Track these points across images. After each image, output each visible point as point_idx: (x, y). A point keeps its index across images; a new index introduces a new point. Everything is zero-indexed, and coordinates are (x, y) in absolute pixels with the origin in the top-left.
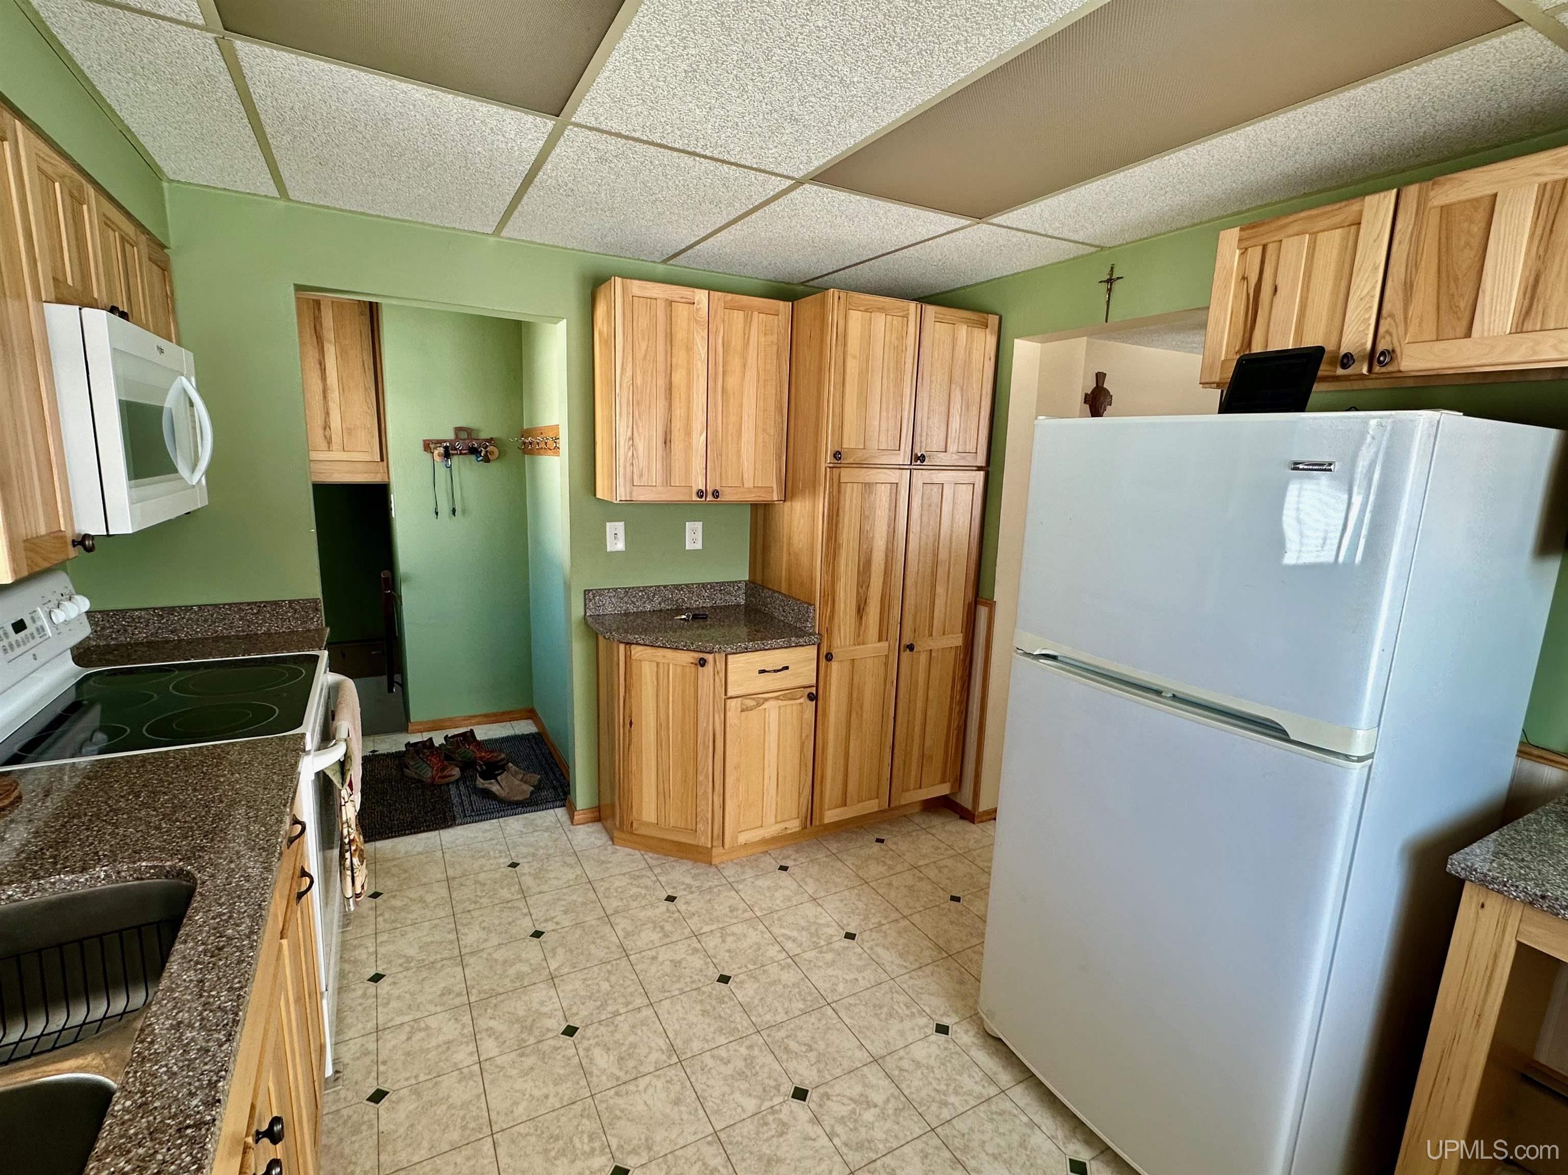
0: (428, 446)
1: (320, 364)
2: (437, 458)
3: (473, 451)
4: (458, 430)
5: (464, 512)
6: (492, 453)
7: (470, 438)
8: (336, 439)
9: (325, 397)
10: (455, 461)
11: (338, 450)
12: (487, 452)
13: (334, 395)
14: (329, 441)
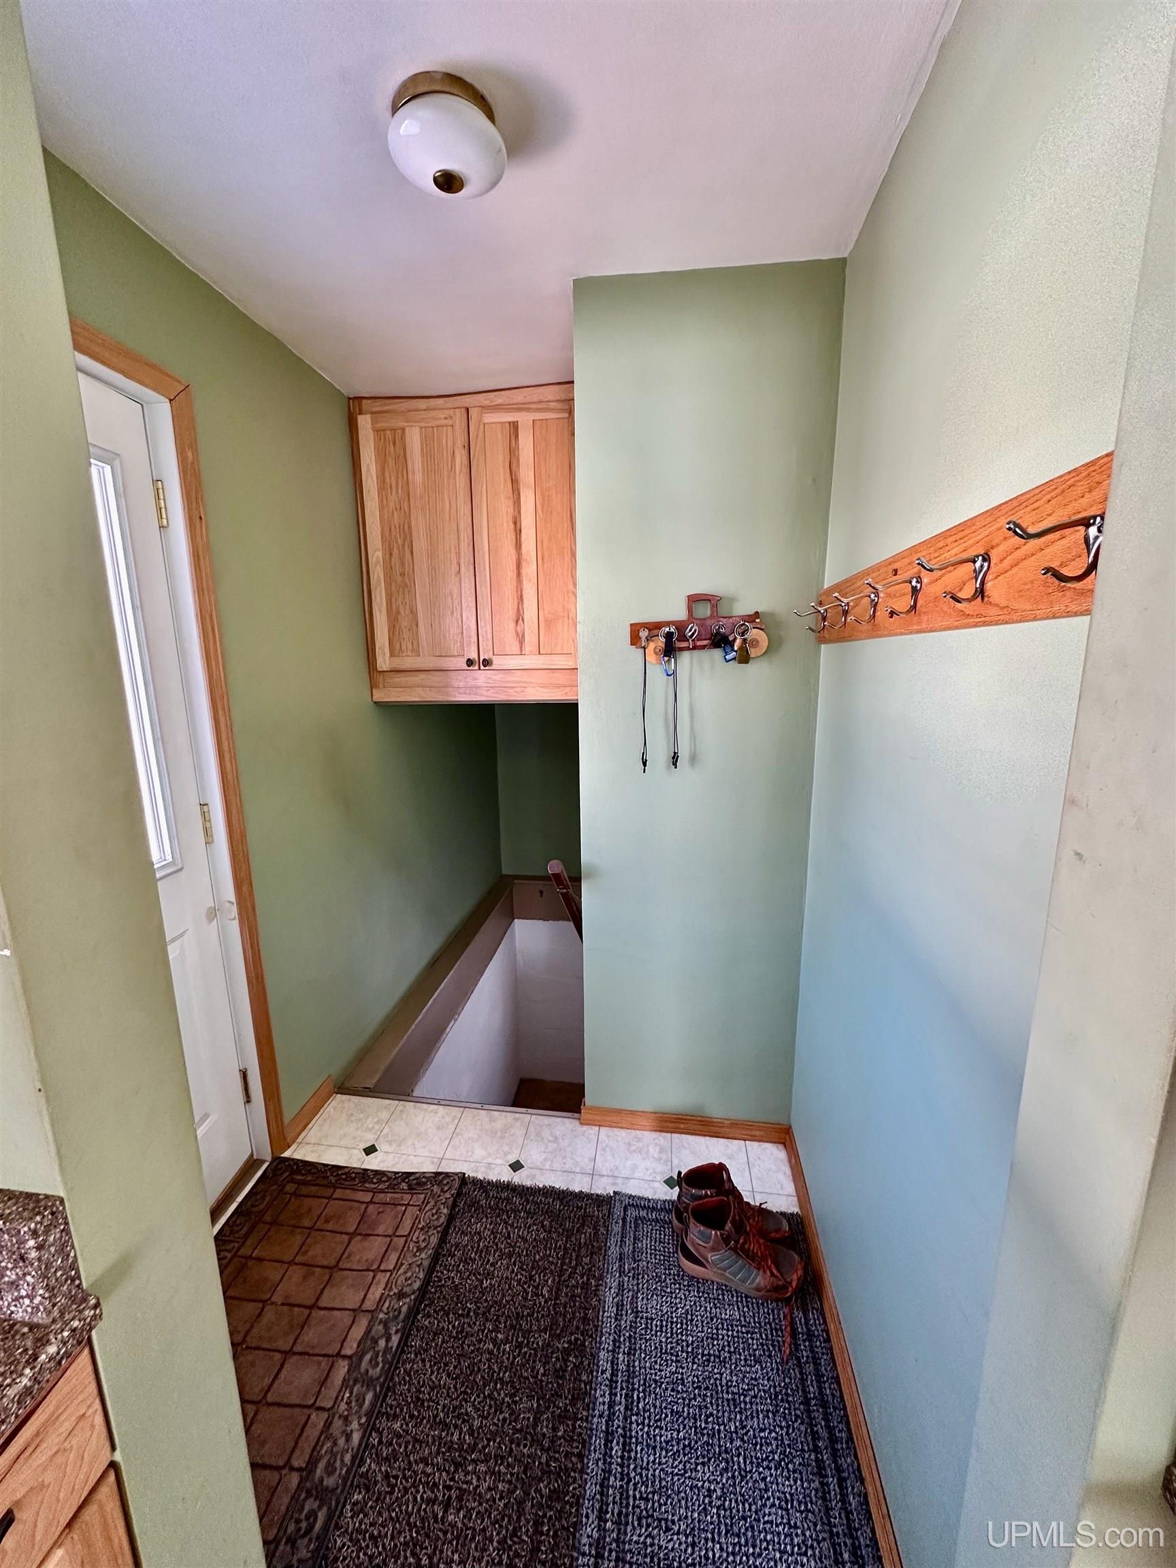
0: (638, 634)
1: (515, 523)
2: (651, 657)
3: (720, 641)
4: (694, 600)
5: (693, 759)
6: (755, 643)
7: (715, 615)
8: (530, 638)
9: (519, 574)
10: (686, 660)
11: (531, 653)
12: (745, 640)
13: (529, 570)
14: (521, 642)
